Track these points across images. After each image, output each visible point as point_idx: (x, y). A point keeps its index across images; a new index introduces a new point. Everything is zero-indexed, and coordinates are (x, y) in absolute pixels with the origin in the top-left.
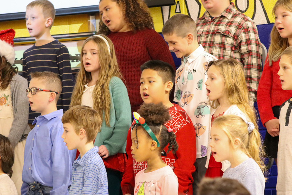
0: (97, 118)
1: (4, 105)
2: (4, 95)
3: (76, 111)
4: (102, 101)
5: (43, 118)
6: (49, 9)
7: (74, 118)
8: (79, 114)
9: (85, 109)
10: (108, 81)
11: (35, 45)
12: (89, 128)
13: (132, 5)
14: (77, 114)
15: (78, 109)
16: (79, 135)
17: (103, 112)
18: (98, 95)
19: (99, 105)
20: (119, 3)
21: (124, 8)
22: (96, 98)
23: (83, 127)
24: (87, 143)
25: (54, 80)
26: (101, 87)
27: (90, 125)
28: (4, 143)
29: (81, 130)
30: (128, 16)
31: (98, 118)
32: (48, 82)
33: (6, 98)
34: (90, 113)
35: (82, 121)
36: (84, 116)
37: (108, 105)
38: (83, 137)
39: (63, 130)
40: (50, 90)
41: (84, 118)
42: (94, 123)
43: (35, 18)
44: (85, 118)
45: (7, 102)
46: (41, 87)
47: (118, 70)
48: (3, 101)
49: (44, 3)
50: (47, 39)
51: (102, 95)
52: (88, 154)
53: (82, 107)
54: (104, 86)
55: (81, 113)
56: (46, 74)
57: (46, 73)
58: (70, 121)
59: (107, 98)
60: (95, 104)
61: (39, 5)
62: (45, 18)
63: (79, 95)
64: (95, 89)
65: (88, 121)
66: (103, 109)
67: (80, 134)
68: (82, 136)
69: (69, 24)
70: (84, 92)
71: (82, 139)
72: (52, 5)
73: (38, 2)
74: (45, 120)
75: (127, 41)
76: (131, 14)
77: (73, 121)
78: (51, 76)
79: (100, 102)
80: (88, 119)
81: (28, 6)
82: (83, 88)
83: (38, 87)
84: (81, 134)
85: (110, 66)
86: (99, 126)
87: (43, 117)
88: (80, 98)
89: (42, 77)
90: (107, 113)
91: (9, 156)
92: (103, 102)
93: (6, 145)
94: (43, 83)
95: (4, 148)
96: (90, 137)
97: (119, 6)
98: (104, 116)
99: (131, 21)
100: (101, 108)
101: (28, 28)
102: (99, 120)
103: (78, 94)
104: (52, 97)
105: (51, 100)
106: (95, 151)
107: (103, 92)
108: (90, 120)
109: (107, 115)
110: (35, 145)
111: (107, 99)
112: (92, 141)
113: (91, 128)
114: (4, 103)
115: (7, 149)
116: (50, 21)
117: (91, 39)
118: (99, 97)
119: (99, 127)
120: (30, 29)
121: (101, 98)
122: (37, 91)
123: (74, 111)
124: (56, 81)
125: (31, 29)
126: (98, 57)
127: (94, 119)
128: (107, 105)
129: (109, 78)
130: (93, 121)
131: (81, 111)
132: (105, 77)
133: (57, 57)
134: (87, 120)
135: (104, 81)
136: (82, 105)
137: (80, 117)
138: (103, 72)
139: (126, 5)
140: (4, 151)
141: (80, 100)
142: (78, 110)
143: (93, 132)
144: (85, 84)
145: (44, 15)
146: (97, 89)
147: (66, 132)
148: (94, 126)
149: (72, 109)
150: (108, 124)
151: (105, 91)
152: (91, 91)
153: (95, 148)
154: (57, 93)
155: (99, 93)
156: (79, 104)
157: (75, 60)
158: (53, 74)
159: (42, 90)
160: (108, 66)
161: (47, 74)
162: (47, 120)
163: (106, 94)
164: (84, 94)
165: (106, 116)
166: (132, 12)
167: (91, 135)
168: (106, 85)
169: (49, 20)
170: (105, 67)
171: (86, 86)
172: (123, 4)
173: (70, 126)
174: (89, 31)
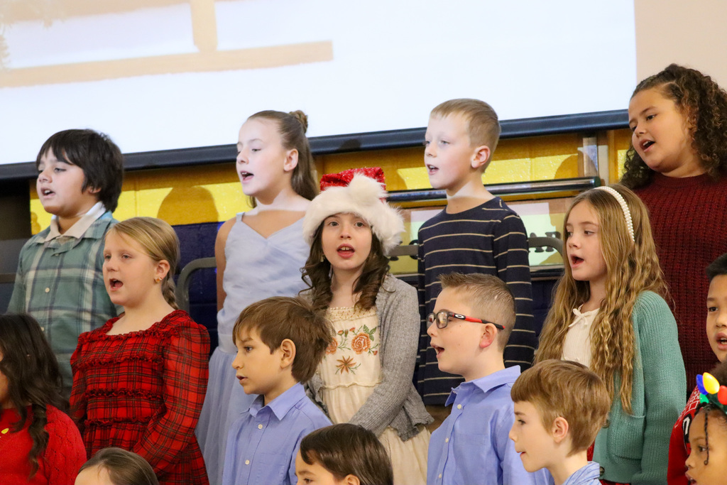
0: (599, 394)
1: (365, 353)
2: (365, 327)
3: (548, 375)
4: (613, 350)
5: (471, 388)
6: (485, 125)
7: (542, 391)
8: (554, 383)
9: (569, 369)
10: (629, 302)
11: (445, 210)
12: (578, 419)
13: (717, 111)
14: (550, 380)
15: (553, 367)
16: (552, 432)
17: (615, 378)
18: (604, 334)
19: (607, 360)
20: (684, 104)
21: (694, 118)
22: (598, 343)
23: (562, 414)
24: (570, 455)
25: (494, 296)
26: (612, 316)
27: (581, 409)
28: (364, 445)
29: (557, 419)
30: (705, 138)
31: (601, 394)
32: (480, 299)
33: (368, 335)
34: (581, 381)
35: (561, 398)
36: (568, 386)
37: (628, 361)
38: (561, 439)
39: (514, 418)
40: (483, 319)
41: (567, 391)
42: (592, 405)
43: (448, 143)
44: (569, 392)
45: (372, 344)
46: (462, 310)
47: (659, 274)
48: (362, 342)
49: (474, 109)
50: (474, 195)
51: (614, 335)
52: (573, 481)
53: (564, 364)
54: (620, 314)
55: (560, 380)
56: (477, 280)
57: (476, 277)
58: (532, 397)
59: (625, 344)
60: (595, 357)
61: (462, 113)
62: (473, 145)
63: (558, 333)
64: (597, 319)
65: (577, 400)
66: (615, 368)
67: (554, 430)
68: (558, 437)
69: (531, 157)
70: (570, 326)
71: (558, 444)
72: (493, 117)
73: (459, 104)
74: (475, 391)
75: (695, 198)
76: (711, 134)
77: (539, 397)
78: (489, 284)
79: (608, 352)
80: (575, 396)
81: (437, 110)
82: (569, 315)
83: (453, 310)
84: (556, 431)
85: (633, 265)
86: (603, 413)
87: (472, 384)
88: (560, 340)
89: (465, 287)
90: (626, 380)
91: (379, 477)
92: (617, 352)
93: (367, 450)
94: (466, 300)
95: (366, 457)
96: (580, 441)
97: (682, 110)
98: (617, 387)
99: (712, 150)
100: (611, 366)
101: (429, 166)
102: (605, 398)
103: (558, 329)
104: (487, 336)
105: (484, 344)
106: (590, 475)
107: (617, 326)
108: (582, 397)
109: (626, 385)
110: (451, 455)
111: (627, 347)
112: (584, 450)
113: (582, 418)
114: (364, 348)
115: (371, 459)
116: (483, 153)
117: (585, 196)
118: (606, 340)
119: (604, 418)
120: (433, 169)
121: (611, 344)
122: (450, 321)
123: (542, 371)
124: (499, 299)
125: (436, 168)
126: (600, 241)
127: (592, 397)
128: (625, 361)
129: (633, 295)
130: (588, 401)
131: (559, 375)
132: (623, 291)
133: (495, 240)
134: (573, 398)
135: (619, 302)
136: (562, 359)
137: (557, 388)
138: (615, 279)
139: (700, 110)
140: (367, 463)
141: (558, 346)
142: (552, 371)
143: (587, 426)
144: (574, 308)
145: (471, 137)
146: (600, 321)
147: (520, 423)
148: (590, 413)
149: (539, 368)
150: (626, 408)
151: (622, 325)
152: (586, 324)
153: (590, 468)
154: (500, 328)
155: (605, 331)
156: (557, 356)
157: (544, 248)
158: (494, 281)
159: (463, 317)
160: (626, 264)
161: (480, 279)
162: (483, 392)
163: (625, 333)
164: (570, 331)
165: (622, 389)
166: (716, 128)
167: (582, 435)
168: (624, 311)
169: (481, 151)
170: (619, 265)
171: (576, 311)
172: (693, 107)
173: (531, 410)
174: (582, 176)
